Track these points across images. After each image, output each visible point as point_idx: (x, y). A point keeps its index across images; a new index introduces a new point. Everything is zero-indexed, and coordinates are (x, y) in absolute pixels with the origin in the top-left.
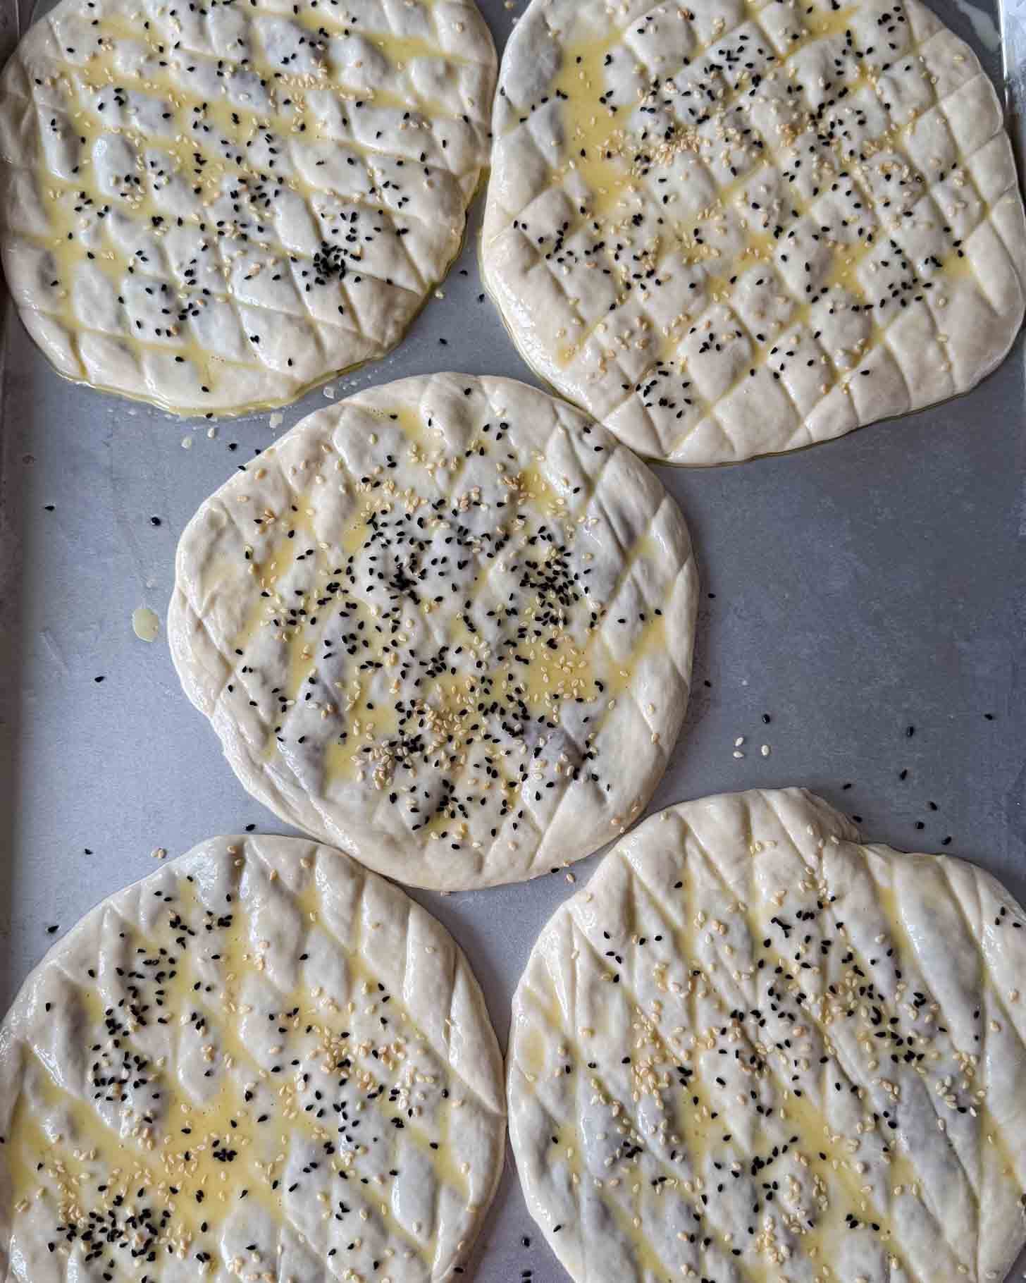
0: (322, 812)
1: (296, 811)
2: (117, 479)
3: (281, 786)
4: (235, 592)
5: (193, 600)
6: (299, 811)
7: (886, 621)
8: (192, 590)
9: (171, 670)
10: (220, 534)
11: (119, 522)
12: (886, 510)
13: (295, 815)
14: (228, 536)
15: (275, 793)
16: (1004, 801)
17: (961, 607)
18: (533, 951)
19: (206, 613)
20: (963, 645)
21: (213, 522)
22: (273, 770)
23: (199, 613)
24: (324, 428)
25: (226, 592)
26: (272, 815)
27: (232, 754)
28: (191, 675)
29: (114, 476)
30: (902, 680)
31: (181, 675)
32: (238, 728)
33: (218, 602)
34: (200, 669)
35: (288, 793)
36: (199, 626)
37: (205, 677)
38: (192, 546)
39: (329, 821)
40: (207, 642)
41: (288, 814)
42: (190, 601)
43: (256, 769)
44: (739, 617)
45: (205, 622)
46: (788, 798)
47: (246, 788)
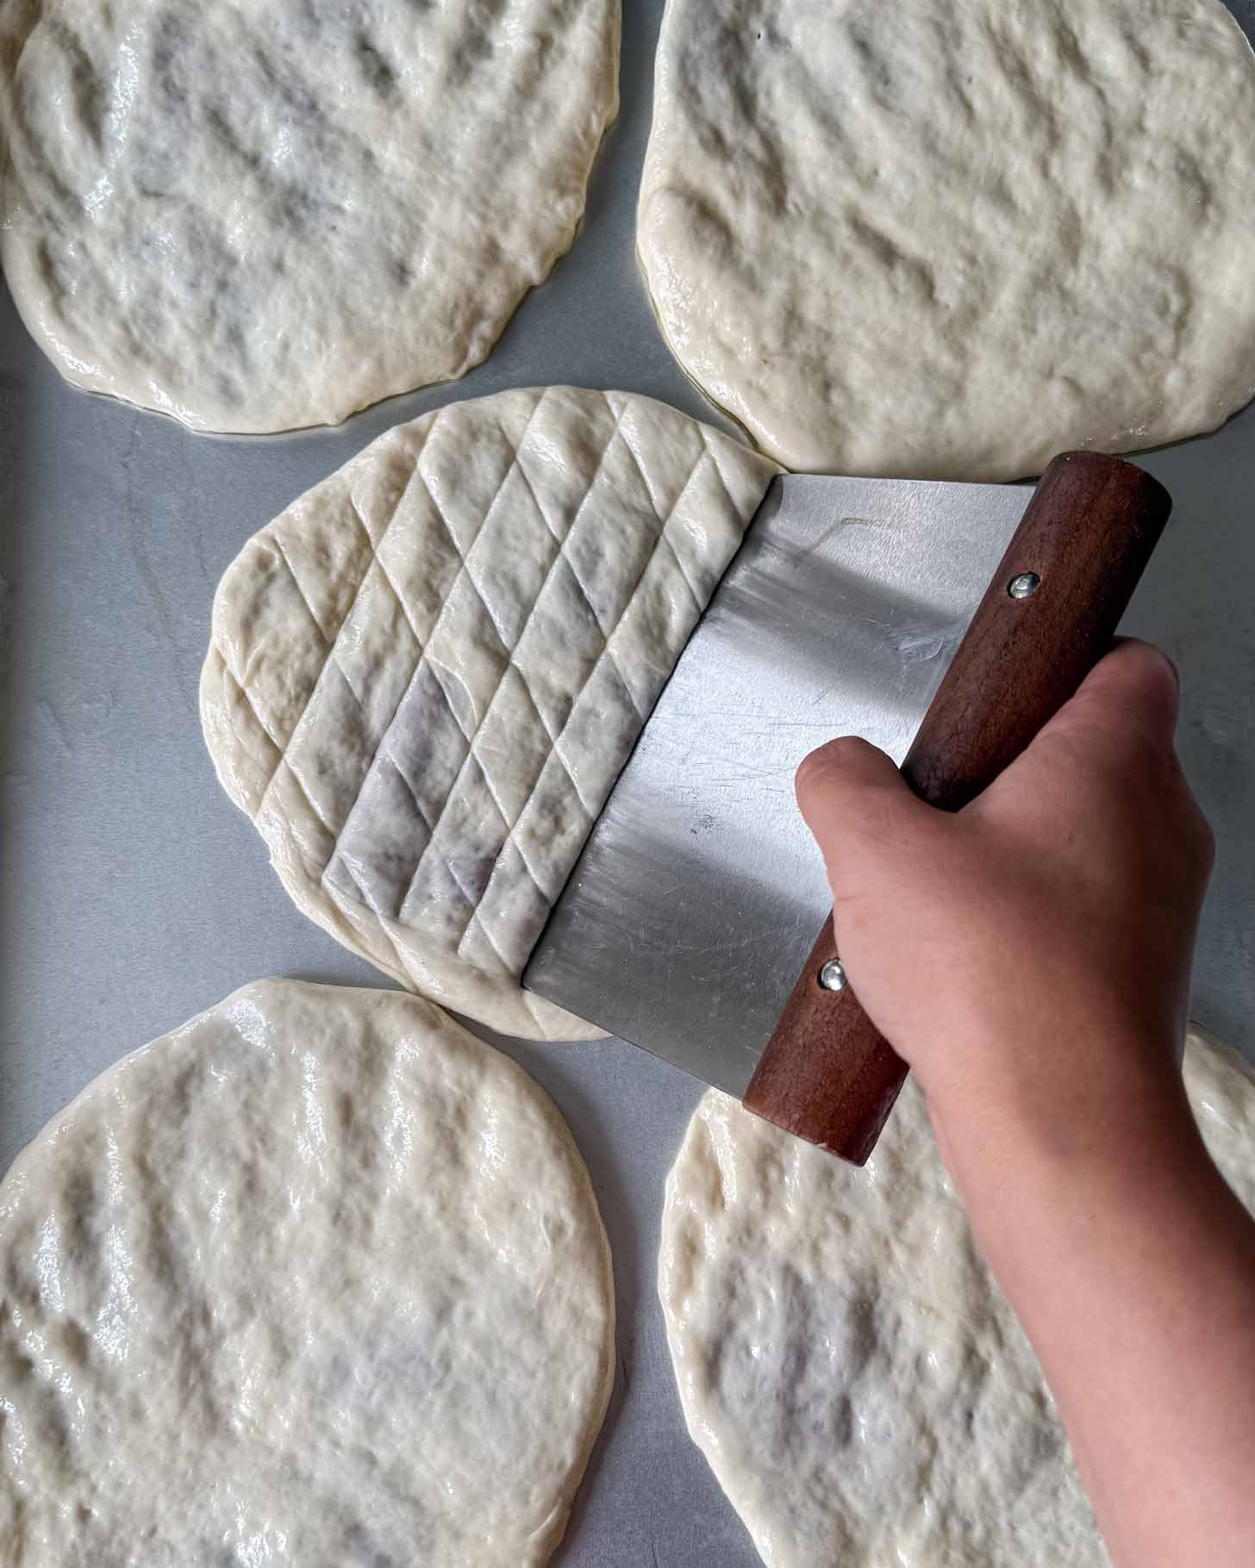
0: (393, 936)
1: (361, 936)
2: (137, 509)
3: (342, 905)
4: (286, 654)
5: (233, 664)
6: (367, 936)
8: (233, 653)
9: (203, 756)
10: (271, 578)
11: (138, 564)
14: (281, 582)
15: (337, 915)
19: (250, 682)
21: (263, 562)
22: (332, 882)
23: (241, 681)
24: (408, 448)
25: (274, 654)
26: (333, 941)
27: (282, 864)
28: (231, 764)
29: (134, 506)
31: (216, 762)
32: (290, 829)
33: (264, 667)
34: (241, 756)
35: (351, 913)
36: (241, 698)
37: (247, 765)
38: (234, 592)
39: (403, 949)
40: (251, 717)
42: (228, 667)
43: (313, 881)
45: (248, 692)
47: (299, 907)
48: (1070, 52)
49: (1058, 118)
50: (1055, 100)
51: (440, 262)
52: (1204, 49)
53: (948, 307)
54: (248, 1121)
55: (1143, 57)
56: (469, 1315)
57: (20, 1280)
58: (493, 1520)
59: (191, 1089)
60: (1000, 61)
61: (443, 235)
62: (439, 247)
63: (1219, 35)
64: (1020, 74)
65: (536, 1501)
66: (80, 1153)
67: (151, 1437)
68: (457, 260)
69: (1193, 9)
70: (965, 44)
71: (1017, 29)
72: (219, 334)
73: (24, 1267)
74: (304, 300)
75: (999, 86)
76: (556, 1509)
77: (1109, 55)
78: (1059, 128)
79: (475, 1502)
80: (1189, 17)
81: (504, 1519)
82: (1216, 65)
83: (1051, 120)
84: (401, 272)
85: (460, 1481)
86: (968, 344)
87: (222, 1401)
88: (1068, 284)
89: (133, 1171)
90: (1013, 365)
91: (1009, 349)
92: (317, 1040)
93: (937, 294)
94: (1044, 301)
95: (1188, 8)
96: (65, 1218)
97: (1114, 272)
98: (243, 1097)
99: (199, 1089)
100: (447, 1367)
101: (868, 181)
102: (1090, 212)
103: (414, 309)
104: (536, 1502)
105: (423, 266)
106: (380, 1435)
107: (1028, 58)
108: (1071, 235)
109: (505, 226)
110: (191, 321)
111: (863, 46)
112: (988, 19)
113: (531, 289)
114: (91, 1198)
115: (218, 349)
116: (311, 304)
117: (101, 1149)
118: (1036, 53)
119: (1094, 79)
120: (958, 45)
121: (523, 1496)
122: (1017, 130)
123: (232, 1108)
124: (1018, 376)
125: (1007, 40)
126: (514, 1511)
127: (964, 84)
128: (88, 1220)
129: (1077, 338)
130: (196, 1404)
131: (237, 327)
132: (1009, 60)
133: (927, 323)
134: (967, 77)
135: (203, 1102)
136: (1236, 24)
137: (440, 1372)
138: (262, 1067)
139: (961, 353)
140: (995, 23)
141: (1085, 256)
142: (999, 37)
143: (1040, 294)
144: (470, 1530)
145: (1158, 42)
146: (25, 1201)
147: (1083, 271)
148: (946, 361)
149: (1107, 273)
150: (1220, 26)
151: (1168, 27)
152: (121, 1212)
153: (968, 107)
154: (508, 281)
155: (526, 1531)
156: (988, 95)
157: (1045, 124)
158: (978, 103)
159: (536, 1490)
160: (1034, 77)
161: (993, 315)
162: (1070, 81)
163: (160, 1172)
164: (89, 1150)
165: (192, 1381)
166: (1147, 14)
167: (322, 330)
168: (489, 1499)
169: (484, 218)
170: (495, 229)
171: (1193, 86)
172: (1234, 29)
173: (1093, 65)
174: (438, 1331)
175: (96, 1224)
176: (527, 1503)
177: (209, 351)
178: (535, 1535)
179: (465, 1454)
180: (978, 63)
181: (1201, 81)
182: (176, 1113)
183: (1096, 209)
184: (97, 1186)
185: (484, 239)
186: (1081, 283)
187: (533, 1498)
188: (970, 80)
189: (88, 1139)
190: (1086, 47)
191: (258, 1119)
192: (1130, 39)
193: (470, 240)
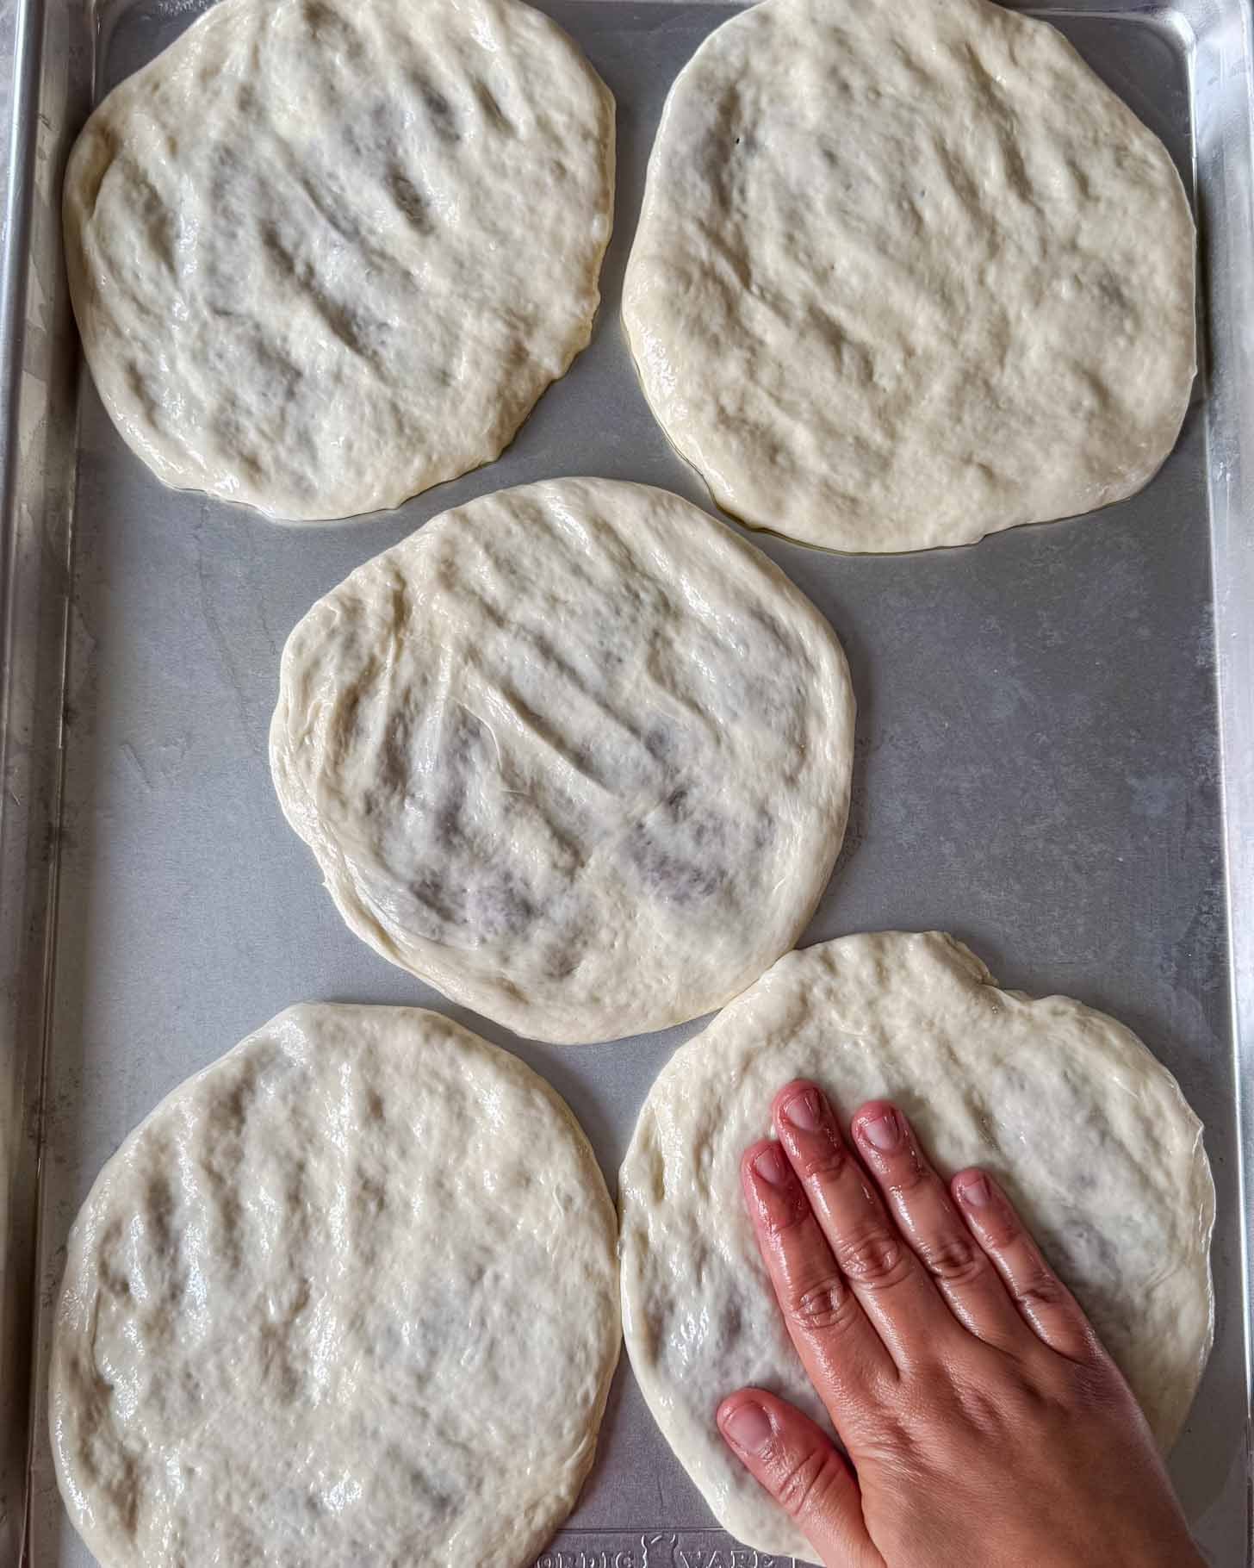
1: (402, 951)
2: (207, 576)
6: (408, 953)
7: (1053, 754)
11: (208, 623)
12: (1055, 634)
13: (404, 958)
16: (1174, 951)
17: (1133, 741)
18: (642, 1110)
20: (1133, 781)
29: (204, 573)
30: (1068, 819)
38: (299, 647)
41: (396, 955)
44: (897, 748)
46: (929, 942)
48: (1018, 176)
49: (1000, 230)
50: (999, 215)
51: (476, 363)
52: (1138, 180)
53: (885, 390)
54: (298, 1126)
55: (1082, 183)
56: (497, 1278)
57: (111, 1273)
58: (531, 1454)
59: (245, 1101)
60: (951, 179)
61: (477, 340)
62: (475, 352)
63: (1152, 167)
64: (968, 192)
65: (570, 1432)
66: (156, 1161)
67: (239, 1404)
68: (488, 360)
69: (1131, 141)
70: (922, 161)
71: (970, 151)
72: (290, 439)
73: (113, 1263)
74: (361, 404)
75: (948, 200)
76: (585, 1439)
77: (1053, 178)
78: (999, 239)
79: (514, 1440)
80: (1126, 149)
81: (542, 1454)
82: (1146, 196)
83: (993, 232)
84: (443, 377)
85: (501, 1425)
86: (899, 426)
87: (298, 1366)
88: (994, 381)
89: (202, 1174)
90: (936, 449)
91: (935, 436)
92: (351, 1051)
93: (876, 378)
94: (970, 394)
95: (1127, 141)
96: (146, 1217)
97: (1035, 372)
98: (291, 1104)
99: (253, 1101)
100: (483, 1324)
101: (823, 276)
102: (1019, 318)
103: (455, 406)
104: (568, 1435)
105: (462, 370)
106: (430, 1390)
107: (978, 178)
108: (1001, 337)
109: (529, 333)
110: (266, 427)
111: (831, 157)
112: (943, 141)
113: (552, 383)
114: (168, 1199)
115: (290, 451)
116: (368, 410)
117: (175, 1156)
118: (985, 173)
119: (1035, 199)
120: (915, 160)
121: (556, 1430)
122: (960, 240)
123: (282, 1115)
124: (940, 458)
125: (958, 160)
126: (548, 1443)
127: (917, 197)
128: (166, 1219)
129: (996, 430)
130: (275, 1371)
131: (306, 432)
132: (959, 179)
133: (865, 403)
134: (920, 190)
135: (257, 1111)
136: (1171, 160)
137: (477, 1331)
138: (304, 1077)
139: (892, 434)
140: (949, 145)
141: (1010, 358)
142: (951, 158)
143: (968, 387)
144: (512, 1464)
145: (1100, 170)
146: (111, 1204)
147: (1008, 370)
148: (878, 438)
149: (1027, 373)
150: (1153, 159)
151: (1107, 156)
152: (195, 1211)
153: (918, 219)
154: (533, 379)
155: (562, 1460)
156: (937, 208)
157: (986, 234)
158: (928, 215)
159: (568, 1424)
160: (981, 195)
161: (924, 403)
162: (1013, 199)
163: (226, 1175)
164: (164, 1158)
165: (270, 1352)
166: (1090, 144)
167: (380, 430)
168: (527, 1436)
169: (512, 327)
170: (522, 335)
171: (1125, 212)
172: (1167, 163)
173: (1035, 186)
174: (472, 1293)
175: (176, 1221)
176: (561, 1435)
177: (283, 453)
178: (570, 1463)
179: (504, 1399)
180: (930, 178)
181: (1132, 208)
182: (234, 1122)
183: (1024, 315)
184: (173, 1189)
185: (511, 342)
186: (1006, 381)
187: (565, 1431)
188: (923, 193)
189: (160, 1147)
190: (1031, 171)
191: (305, 1123)
192: (1072, 165)
193: (500, 345)
